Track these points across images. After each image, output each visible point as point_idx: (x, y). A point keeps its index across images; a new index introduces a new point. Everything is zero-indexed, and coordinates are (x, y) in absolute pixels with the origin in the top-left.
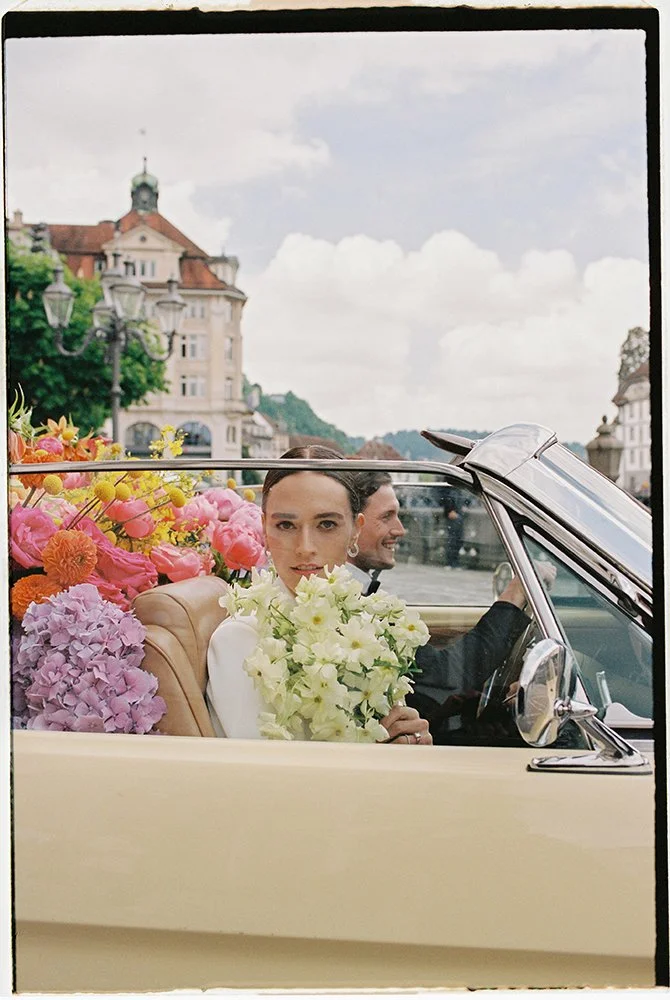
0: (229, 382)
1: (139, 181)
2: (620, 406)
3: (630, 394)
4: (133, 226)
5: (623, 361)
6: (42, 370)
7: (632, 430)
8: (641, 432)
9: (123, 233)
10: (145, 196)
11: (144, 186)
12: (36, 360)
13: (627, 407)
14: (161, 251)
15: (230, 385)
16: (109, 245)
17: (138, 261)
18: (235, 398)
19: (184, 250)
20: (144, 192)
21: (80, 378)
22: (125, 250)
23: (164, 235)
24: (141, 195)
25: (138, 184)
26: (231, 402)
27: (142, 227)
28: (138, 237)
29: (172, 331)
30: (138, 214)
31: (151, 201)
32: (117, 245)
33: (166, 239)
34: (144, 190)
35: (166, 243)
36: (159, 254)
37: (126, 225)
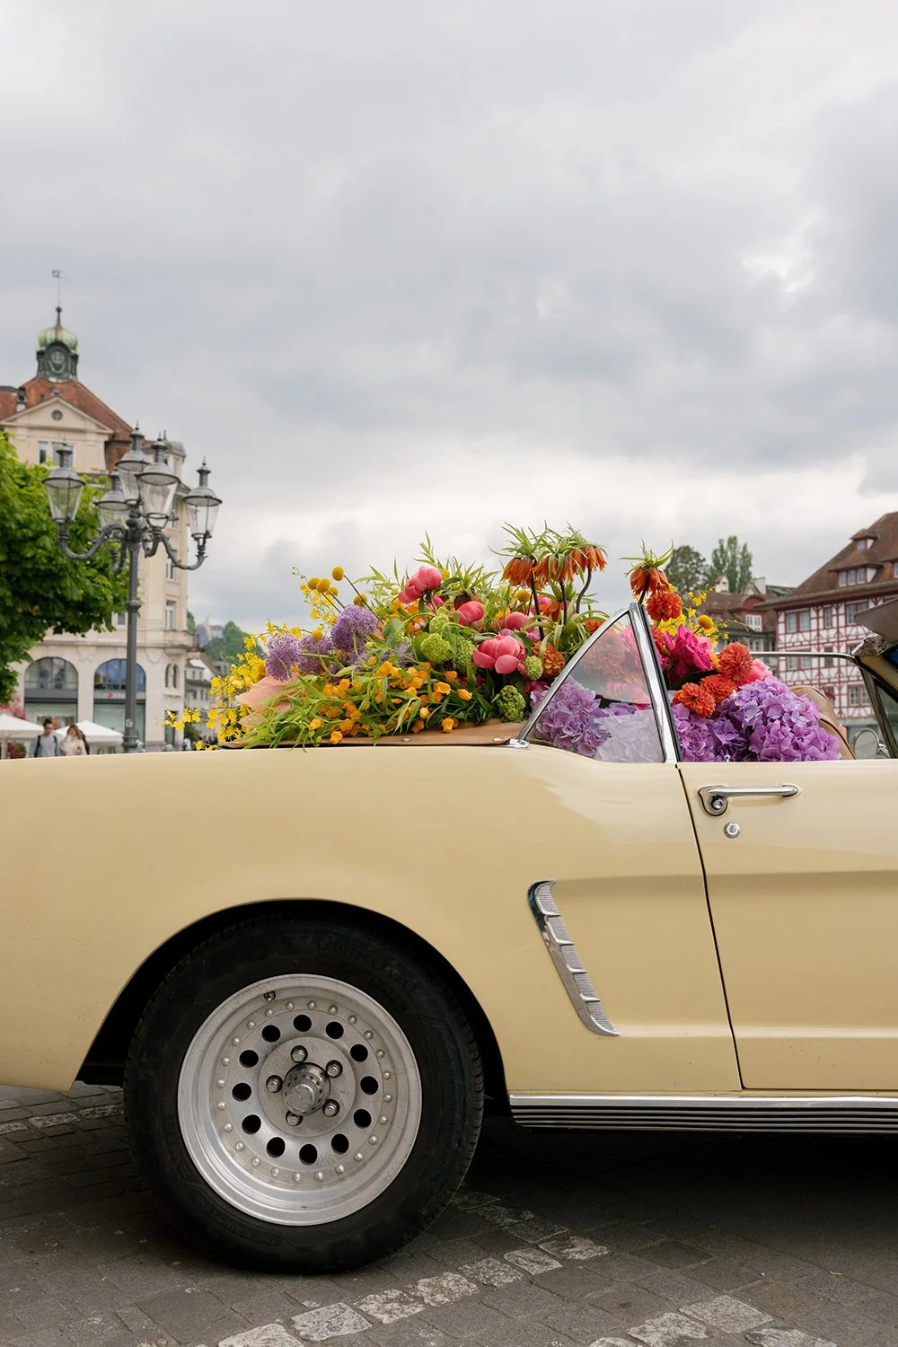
0: (169, 608)
1: (51, 337)
4: (42, 398)
9: (27, 407)
10: (58, 358)
11: (58, 345)
14: (82, 431)
15: (171, 612)
16: (10, 421)
17: (50, 444)
18: (177, 628)
19: (111, 432)
20: (58, 353)
21: (31, 591)
22: (31, 428)
23: (85, 412)
24: (53, 357)
25: (49, 342)
26: (172, 633)
27: (55, 399)
28: (48, 412)
29: (204, 532)
30: (49, 382)
31: (67, 366)
32: (20, 422)
33: (87, 416)
34: (58, 350)
35: (88, 422)
36: (77, 436)
37: (32, 396)
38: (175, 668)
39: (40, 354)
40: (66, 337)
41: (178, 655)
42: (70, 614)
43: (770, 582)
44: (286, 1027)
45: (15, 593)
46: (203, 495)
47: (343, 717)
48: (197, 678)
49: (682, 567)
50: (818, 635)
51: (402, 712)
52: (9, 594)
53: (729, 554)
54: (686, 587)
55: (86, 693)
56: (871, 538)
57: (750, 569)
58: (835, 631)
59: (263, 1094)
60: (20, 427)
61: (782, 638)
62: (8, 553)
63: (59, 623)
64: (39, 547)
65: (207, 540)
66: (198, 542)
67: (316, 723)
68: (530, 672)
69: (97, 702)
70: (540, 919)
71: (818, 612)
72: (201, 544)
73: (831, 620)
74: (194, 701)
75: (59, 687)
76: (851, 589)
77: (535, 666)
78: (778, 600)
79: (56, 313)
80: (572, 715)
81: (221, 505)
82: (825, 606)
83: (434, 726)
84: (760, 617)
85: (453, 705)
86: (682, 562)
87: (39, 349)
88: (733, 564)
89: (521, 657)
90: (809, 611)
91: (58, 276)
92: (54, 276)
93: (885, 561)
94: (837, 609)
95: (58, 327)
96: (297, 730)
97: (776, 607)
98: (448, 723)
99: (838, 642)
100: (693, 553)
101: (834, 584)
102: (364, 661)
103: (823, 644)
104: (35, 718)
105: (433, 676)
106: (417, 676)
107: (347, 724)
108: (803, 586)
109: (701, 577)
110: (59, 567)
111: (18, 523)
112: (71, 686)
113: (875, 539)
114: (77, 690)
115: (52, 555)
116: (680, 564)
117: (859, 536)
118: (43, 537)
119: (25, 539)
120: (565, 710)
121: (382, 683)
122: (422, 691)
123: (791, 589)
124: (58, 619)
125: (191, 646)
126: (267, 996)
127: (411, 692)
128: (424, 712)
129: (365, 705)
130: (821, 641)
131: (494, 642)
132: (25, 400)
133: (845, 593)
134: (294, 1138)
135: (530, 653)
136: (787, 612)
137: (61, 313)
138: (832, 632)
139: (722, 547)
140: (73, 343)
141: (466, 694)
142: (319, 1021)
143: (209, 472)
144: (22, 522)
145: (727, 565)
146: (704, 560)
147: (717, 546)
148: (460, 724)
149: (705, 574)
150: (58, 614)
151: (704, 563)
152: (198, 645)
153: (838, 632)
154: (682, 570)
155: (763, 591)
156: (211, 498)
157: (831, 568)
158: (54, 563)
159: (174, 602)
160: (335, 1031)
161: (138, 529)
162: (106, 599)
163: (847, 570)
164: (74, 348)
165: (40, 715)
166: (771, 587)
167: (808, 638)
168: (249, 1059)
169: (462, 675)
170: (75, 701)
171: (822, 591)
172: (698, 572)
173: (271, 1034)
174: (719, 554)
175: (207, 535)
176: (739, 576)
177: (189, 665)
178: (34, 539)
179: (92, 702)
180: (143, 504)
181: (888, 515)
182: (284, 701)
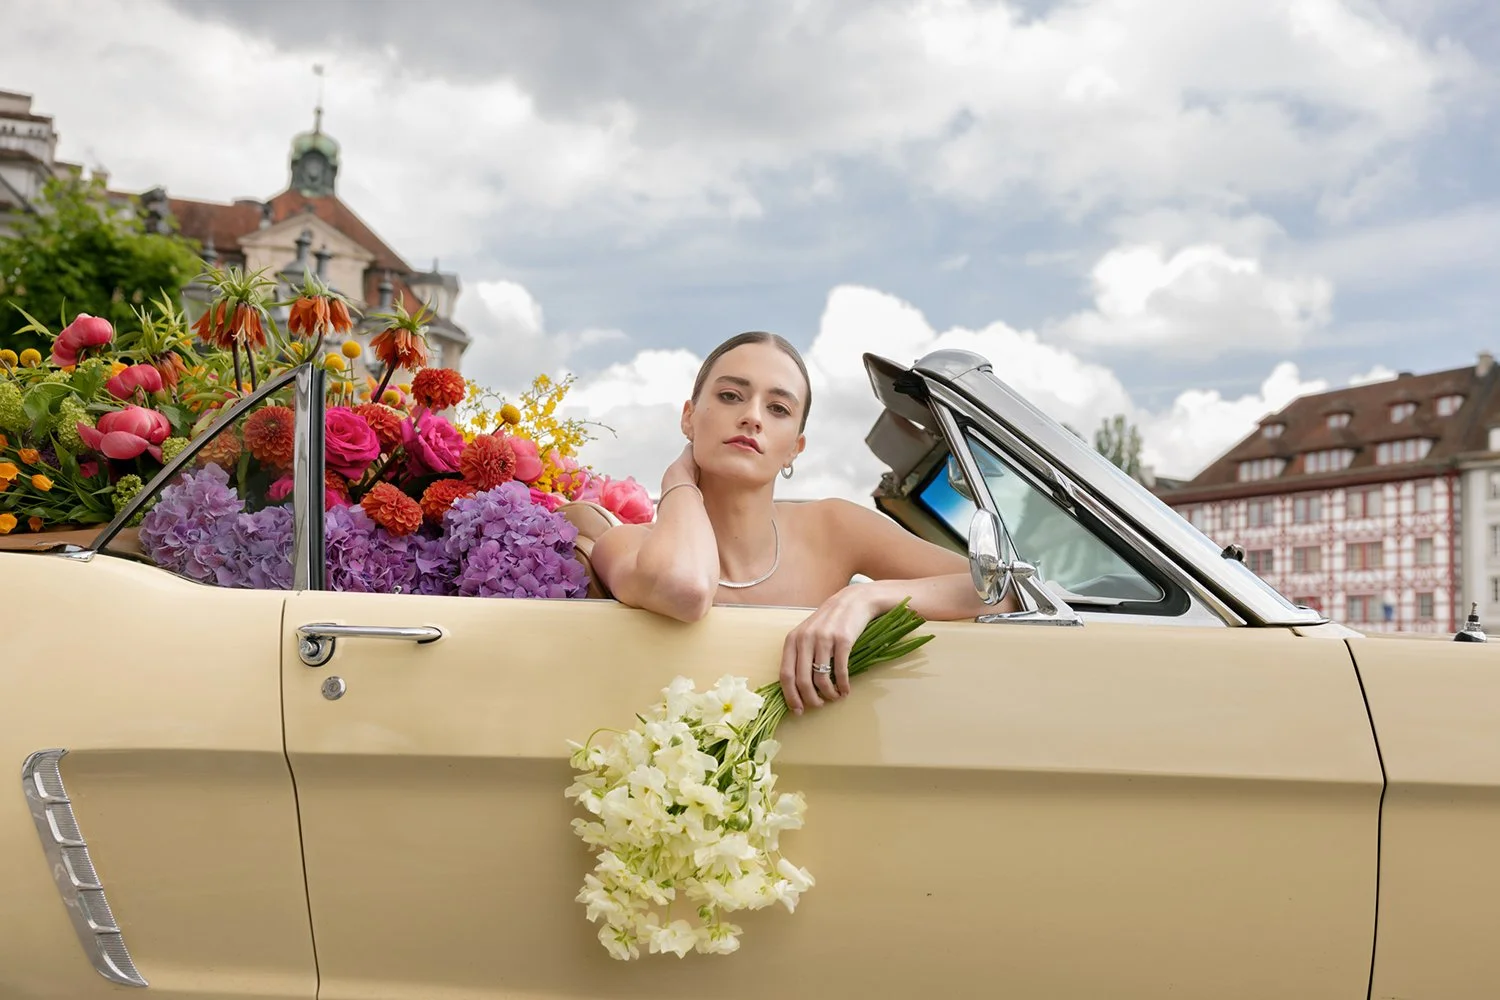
1: (307, 144)
4: (293, 214)
9: (274, 223)
10: (314, 168)
11: (315, 154)
14: (336, 255)
16: (251, 240)
20: (314, 162)
22: (275, 248)
23: (343, 233)
24: (308, 167)
25: (304, 149)
28: (299, 231)
30: (302, 196)
31: (324, 178)
32: (266, 240)
33: (345, 239)
34: (314, 159)
35: (346, 246)
37: (281, 210)
39: (295, 163)
40: (324, 146)
53: (1115, 436)
56: (1280, 424)
57: (1140, 455)
58: (1234, 533)
60: (262, 247)
68: (164, 458)
70: (37, 806)
71: (1213, 509)
73: (1229, 520)
76: (1254, 482)
77: (177, 450)
78: (1168, 493)
80: (190, 521)
82: (1223, 503)
87: (293, 156)
88: (1119, 449)
89: (156, 438)
90: (1204, 507)
91: (319, 74)
92: (314, 74)
93: (1296, 452)
94: (1237, 507)
95: (316, 133)
101: (1233, 476)
105: (3, 454)
108: (1197, 478)
113: (1285, 425)
117: (1267, 421)
120: (182, 510)
123: (1184, 480)
131: (122, 414)
132: (273, 217)
133: (1247, 487)
135: (178, 431)
138: (1230, 534)
139: (1106, 428)
140: (333, 151)
145: (1112, 449)
147: (1100, 426)
153: (1237, 534)
155: (1153, 482)
157: (1233, 457)
163: (1252, 460)
164: (334, 157)
166: (1162, 477)
169: (49, 452)
171: (1220, 484)
174: (1102, 436)
176: (1126, 462)
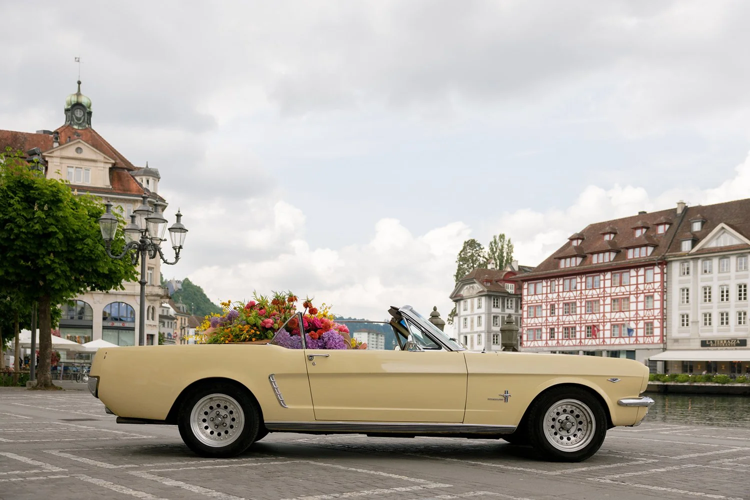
0: (150, 271)
1: (74, 99)
2: (456, 301)
3: (464, 292)
4: (70, 139)
5: (459, 266)
6: (53, 262)
7: (466, 319)
8: (472, 321)
9: (61, 144)
10: (79, 113)
11: (78, 105)
12: (49, 254)
13: (462, 302)
14: (95, 161)
15: (151, 274)
16: (50, 153)
17: (74, 168)
18: (154, 284)
19: (113, 162)
20: (79, 110)
21: (80, 268)
22: (62, 158)
23: (97, 148)
24: (75, 112)
25: (73, 103)
26: (151, 287)
27: (78, 140)
28: (74, 148)
29: (179, 246)
30: (73, 129)
31: (84, 118)
32: (56, 154)
33: (98, 152)
34: (78, 109)
35: (98, 155)
36: (92, 164)
37: (63, 137)
38: (153, 309)
39: (67, 111)
40: (84, 100)
41: (155, 300)
42: (101, 280)
43: (521, 264)
44: (215, 407)
45: (71, 269)
46: (178, 227)
47: (229, 337)
48: (165, 314)
49: (469, 252)
50: (547, 296)
51: (242, 336)
52: (68, 269)
53: (500, 245)
54: (472, 264)
55: (98, 322)
56: (580, 239)
57: (512, 255)
58: (557, 294)
59: (209, 421)
60: (55, 157)
61: (525, 298)
62: (67, 247)
63: (94, 285)
64: (85, 244)
65: (181, 250)
66: (176, 251)
67: (222, 339)
68: (275, 328)
69: (104, 328)
70: (271, 382)
71: (547, 283)
72: (177, 252)
73: (555, 287)
74: (164, 328)
75: (80, 318)
76: (567, 269)
77: (276, 326)
78: (526, 274)
79: (78, 85)
80: (283, 338)
81: (187, 232)
82: (552, 279)
83: (250, 340)
84: (514, 285)
85: (255, 335)
86: (470, 249)
87: (66, 107)
88: (501, 250)
89: (272, 324)
90: (542, 282)
91: (78, 61)
92: (76, 61)
93: (588, 253)
94: (559, 281)
95: (79, 94)
96: (218, 340)
97: (523, 279)
98: (254, 339)
99: (558, 301)
100: (477, 244)
101: (557, 266)
102: (235, 324)
103: (549, 302)
104: (66, 337)
105: (250, 328)
106: (247, 327)
107: (229, 339)
108: (539, 267)
109: (481, 259)
110: (96, 255)
111: (74, 230)
112: (89, 318)
113: (583, 239)
114: (92, 321)
115: (92, 249)
116: (469, 251)
117: (573, 238)
118: (87, 239)
119: (78, 239)
120: (281, 337)
121: (238, 329)
122: (247, 332)
123: (533, 268)
124: (93, 283)
125: (163, 295)
126: (210, 398)
127: (245, 332)
128: (247, 336)
129: (234, 334)
130: (548, 301)
131: (266, 320)
132: (59, 140)
133: (563, 271)
134: (216, 431)
135: (275, 323)
136: (529, 282)
137: (81, 85)
138: (555, 295)
139: (495, 240)
140: (89, 104)
141: (258, 333)
142: (222, 405)
143: (181, 216)
144: (76, 230)
145: (498, 250)
146: (483, 248)
147: (493, 240)
148: (257, 340)
149: (484, 257)
150: (94, 280)
151: (483, 250)
152: (167, 294)
153: (558, 295)
154: (470, 254)
155: (516, 269)
156: (183, 229)
157: (556, 256)
158: (93, 252)
159: (153, 268)
160: (226, 407)
161: (146, 244)
162: (120, 273)
163: (565, 258)
164: (89, 107)
165: (69, 335)
166: (521, 266)
167: (541, 298)
168: (206, 413)
169: (258, 328)
170: (91, 327)
171: (550, 270)
172: (479, 256)
173: (211, 408)
174: (493, 245)
175: (180, 247)
176: (505, 258)
177: (161, 306)
178: (82, 240)
179: (101, 328)
180: (148, 231)
181: (592, 225)
182: (215, 333)
